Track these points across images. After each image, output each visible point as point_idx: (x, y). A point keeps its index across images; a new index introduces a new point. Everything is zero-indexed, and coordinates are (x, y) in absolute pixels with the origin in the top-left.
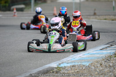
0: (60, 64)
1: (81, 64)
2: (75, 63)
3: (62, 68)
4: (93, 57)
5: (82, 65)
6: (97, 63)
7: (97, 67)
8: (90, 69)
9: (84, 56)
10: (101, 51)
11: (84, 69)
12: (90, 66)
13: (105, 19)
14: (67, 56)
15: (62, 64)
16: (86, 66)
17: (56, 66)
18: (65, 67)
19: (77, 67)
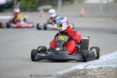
0: (86, 66)
1: (109, 66)
2: (102, 65)
9: (111, 58)
11: (112, 71)
16: (113, 68)
18: (91, 69)
19: (104, 69)
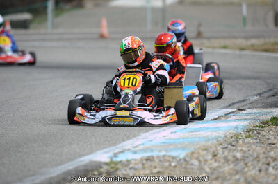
0: (116, 155)
2: (152, 151)
3: (122, 165)
4: (194, 138)
5: (169, 156)
6: (205, 152)
7: (206, 161)
8: (188, 167)
9: (173, 136)
10: (215, 124)
11: (175, 167)
12: (187, 159)
13: (225, 47)
14: (134, 136)
15: (120, 155)
16: (178, 159)
17: (108, 160)
18: (128, 161)
19: (157, 161)
